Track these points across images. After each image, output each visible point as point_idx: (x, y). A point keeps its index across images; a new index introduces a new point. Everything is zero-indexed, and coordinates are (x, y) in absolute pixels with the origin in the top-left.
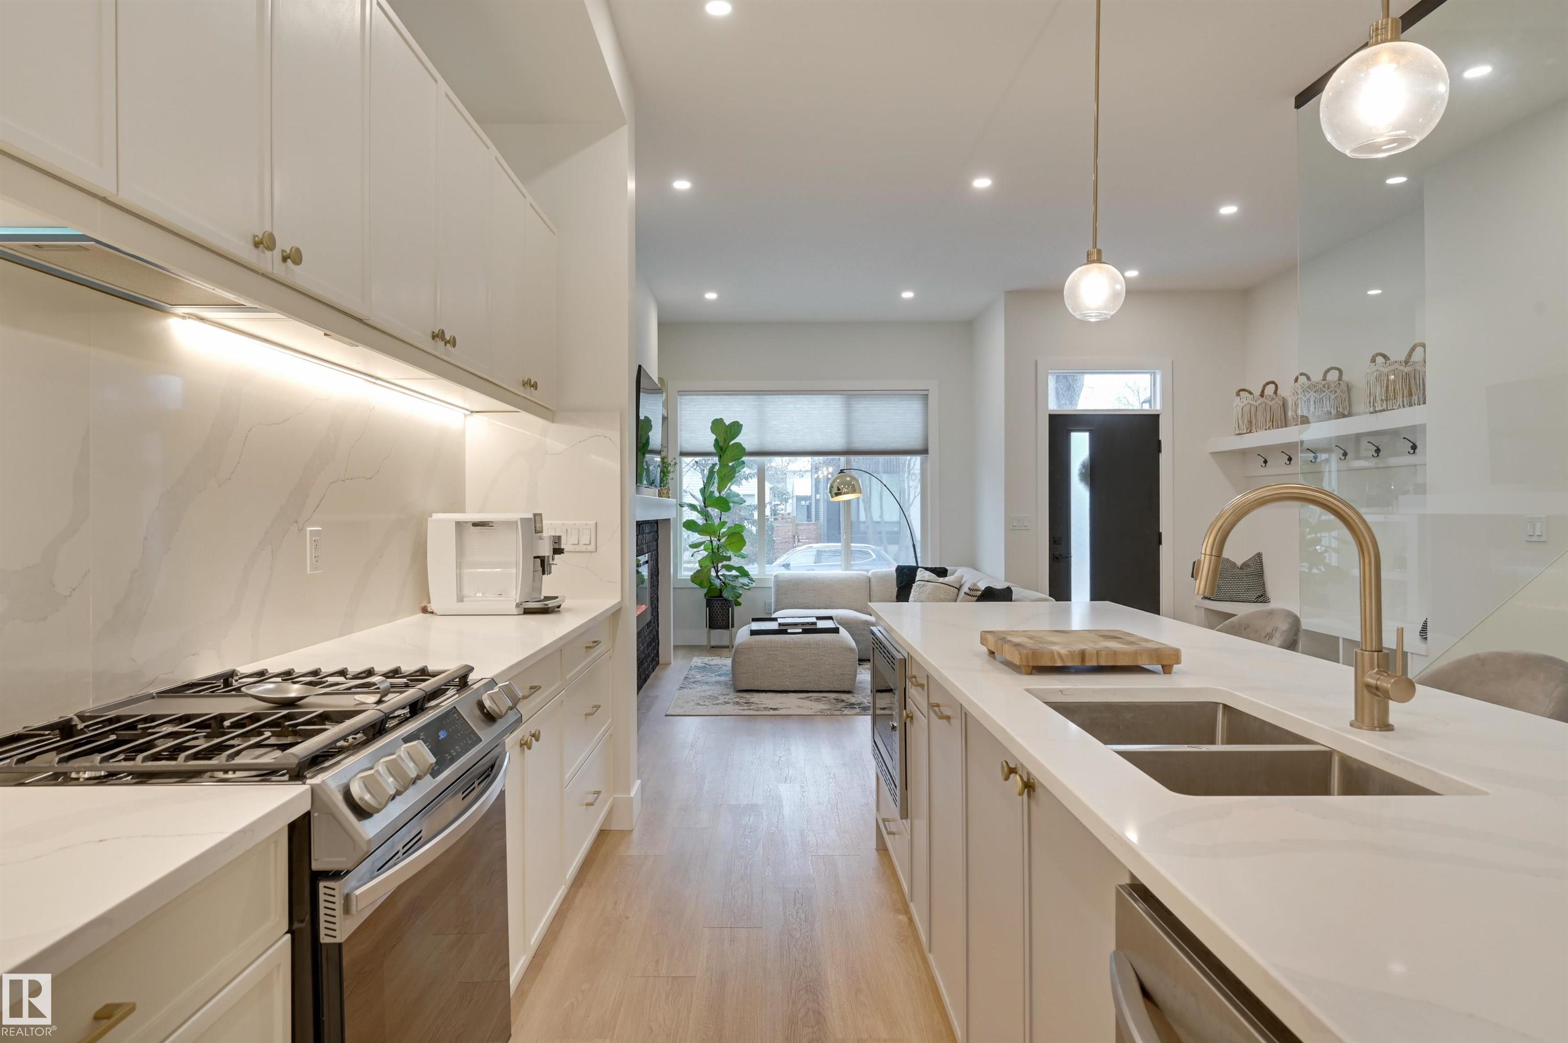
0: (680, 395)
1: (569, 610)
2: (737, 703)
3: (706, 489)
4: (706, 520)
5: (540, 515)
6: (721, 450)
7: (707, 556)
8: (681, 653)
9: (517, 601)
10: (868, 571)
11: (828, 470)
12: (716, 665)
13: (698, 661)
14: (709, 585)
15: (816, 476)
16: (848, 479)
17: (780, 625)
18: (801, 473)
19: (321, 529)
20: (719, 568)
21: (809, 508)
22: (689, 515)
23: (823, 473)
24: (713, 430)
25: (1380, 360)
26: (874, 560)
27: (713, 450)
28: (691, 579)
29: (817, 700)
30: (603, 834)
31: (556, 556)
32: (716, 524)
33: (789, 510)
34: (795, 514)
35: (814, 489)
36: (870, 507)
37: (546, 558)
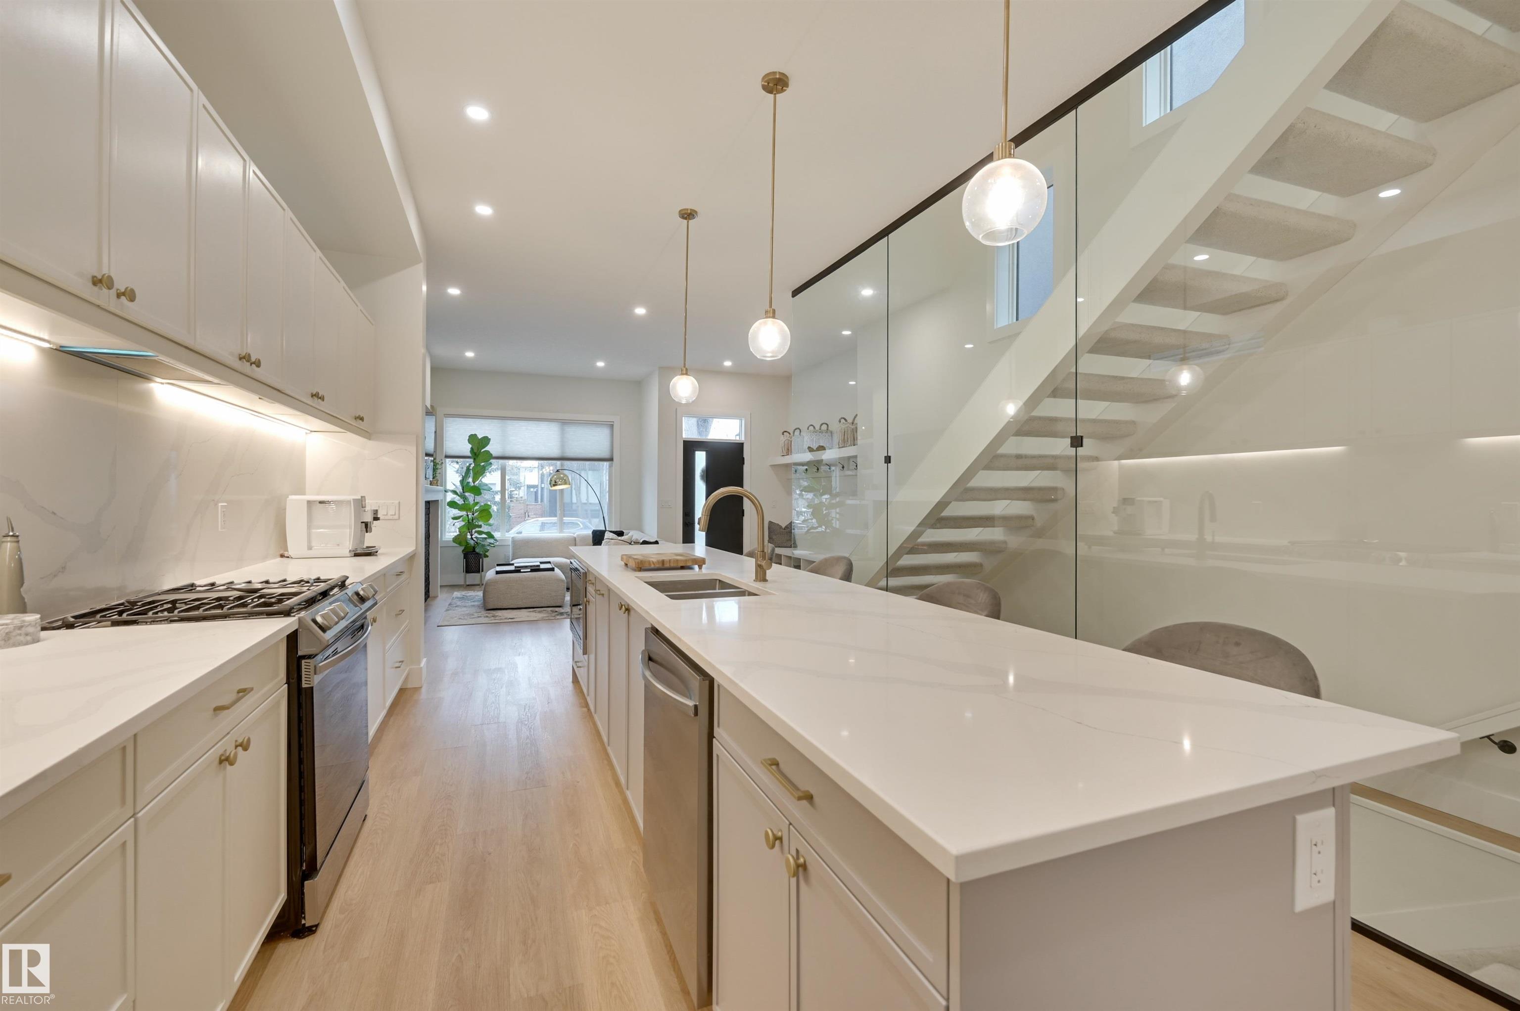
0: (446, 417)
1: (382, 554)
2: (487, 617)
3: (464, 481)
4: (464, 501)
5: (364, 497)
6: (476, 455)
7: (464, 525)
8: (445, 589)
9: (350, 549)
10: (574, 534)
11: (549, 468)
12: (471, 596)
13: (457, 594)
14: (466, 544)
15: (541, 472)
16: (562, 476)
17: (516, 567)
18: (531, 469)
19: (226, 504)
20: (473, 533)
21: (536, 493)
22: (450, 497)
23: (546, 470)
24: (469, 441)
25: (843, 421)
26: (581, 529)
27: (469, 454)
28: (453, 540)
29: (540, 612)
30: (402, 691)
31: (374, 522)
32: (471, 504)
33: (522, 494)
34: (526, 497)
35: (540, 480)
36: (580, 493)
37: (369, 524)
